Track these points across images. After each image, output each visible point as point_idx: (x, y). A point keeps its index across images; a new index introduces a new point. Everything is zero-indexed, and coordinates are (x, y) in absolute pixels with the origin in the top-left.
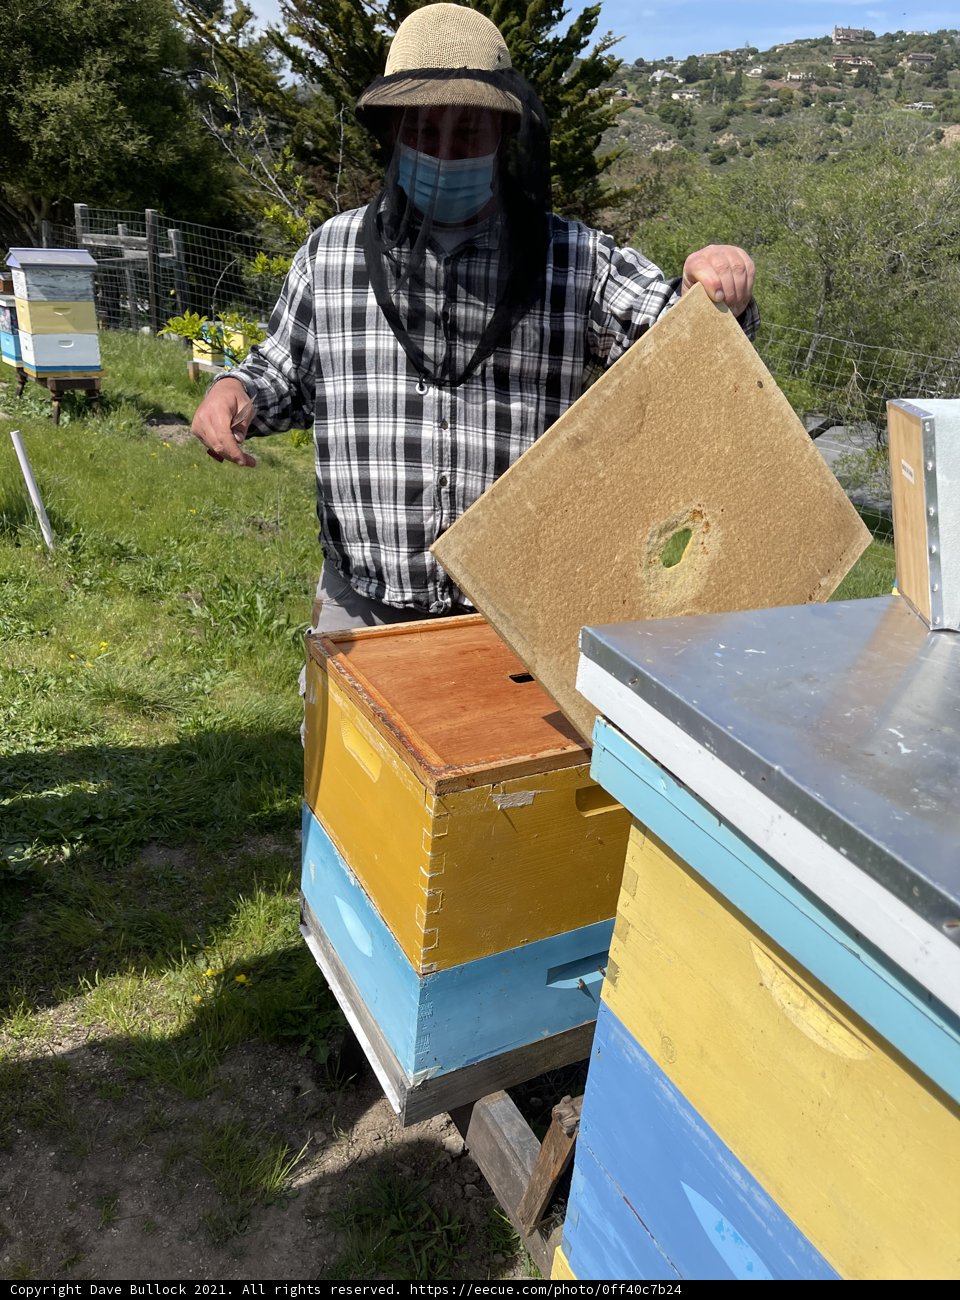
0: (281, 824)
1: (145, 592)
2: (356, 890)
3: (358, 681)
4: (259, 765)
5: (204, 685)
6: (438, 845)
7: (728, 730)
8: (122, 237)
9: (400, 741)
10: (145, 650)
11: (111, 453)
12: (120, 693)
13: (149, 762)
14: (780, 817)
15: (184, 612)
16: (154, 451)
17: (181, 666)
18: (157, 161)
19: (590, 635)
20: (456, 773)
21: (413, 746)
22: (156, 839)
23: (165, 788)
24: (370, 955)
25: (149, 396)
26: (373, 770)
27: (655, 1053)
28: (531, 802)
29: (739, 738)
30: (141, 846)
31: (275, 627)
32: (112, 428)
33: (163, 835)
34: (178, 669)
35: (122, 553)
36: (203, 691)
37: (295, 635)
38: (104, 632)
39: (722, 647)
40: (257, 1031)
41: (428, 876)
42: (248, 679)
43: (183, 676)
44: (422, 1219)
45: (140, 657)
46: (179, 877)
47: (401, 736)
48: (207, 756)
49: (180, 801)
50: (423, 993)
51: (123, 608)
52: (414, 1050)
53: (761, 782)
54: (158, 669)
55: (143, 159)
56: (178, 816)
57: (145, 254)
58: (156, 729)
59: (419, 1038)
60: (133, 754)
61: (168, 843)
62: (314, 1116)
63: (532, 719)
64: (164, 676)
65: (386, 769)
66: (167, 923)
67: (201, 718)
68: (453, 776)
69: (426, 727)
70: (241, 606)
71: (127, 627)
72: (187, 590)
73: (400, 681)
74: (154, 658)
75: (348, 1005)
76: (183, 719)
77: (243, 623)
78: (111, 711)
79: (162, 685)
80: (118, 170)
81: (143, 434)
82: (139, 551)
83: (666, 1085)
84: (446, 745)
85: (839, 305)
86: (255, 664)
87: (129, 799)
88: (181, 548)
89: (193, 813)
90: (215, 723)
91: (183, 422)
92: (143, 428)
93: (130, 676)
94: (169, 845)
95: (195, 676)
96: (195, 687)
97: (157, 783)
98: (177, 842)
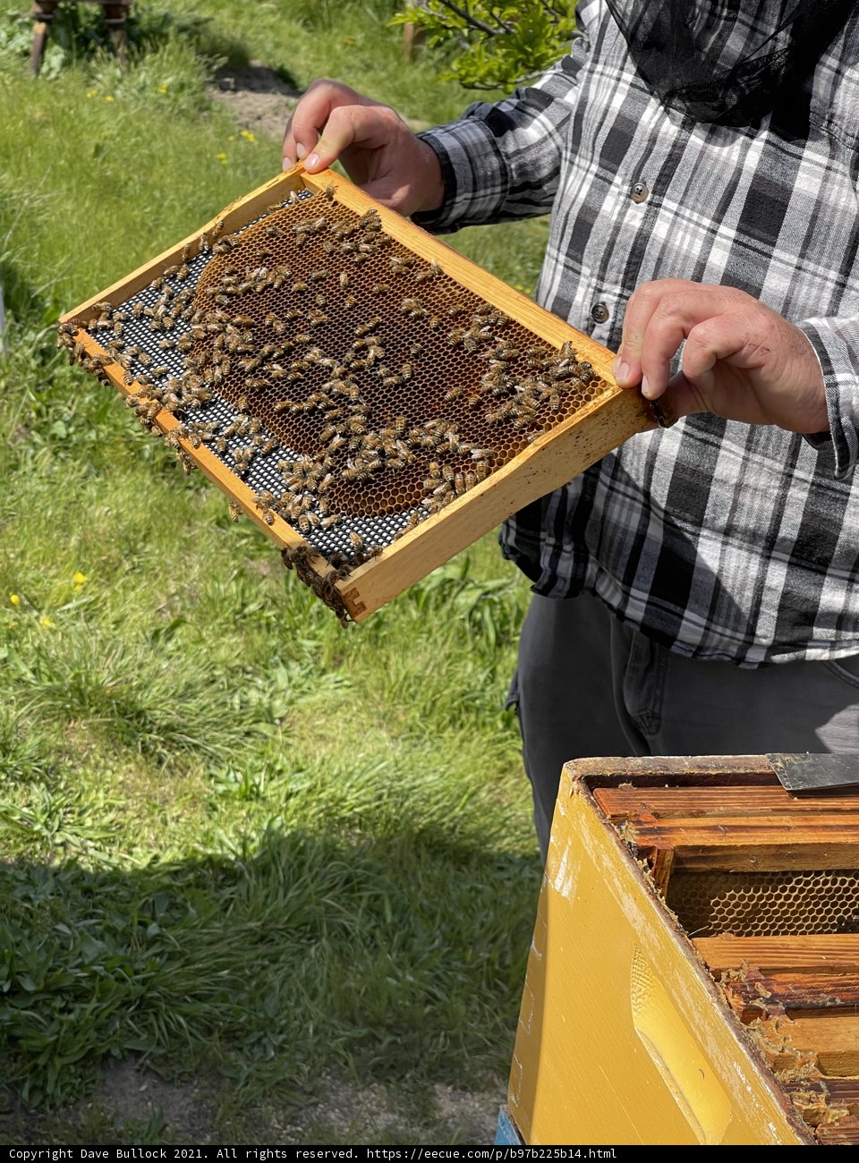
0: (407, 1065)
4: (374, 911)
5: (272, 697)
10: (163, 602)
11: (137, 145)
12: (101, 698)
16: (223, 146)
17: (230, 648)
22: (138, 1054)
23: (170, 935)
25: (224, 24)
30: (104, 1067)
31: (435, 583)
32: (142, 89)
33: (153, 1049)
34: (223, 653)
36: (270, 711)
37: (475, 608)
38: (84, 547)
42: (366, 696)
43: (233, 672)
45: (151, 614)
49: (199, 972)
54: (185, 650)
56: (186, 1008)
58: (166, 789)
61: (161, 1069)
67: (260, 778)
71: (130, 542)
74: (177, 624)
76: (222, 775)
78: (79, 734)
79: (189, 692)
86: (386, 666)
87: (94, 948)
89: (224, 1006)
90: (289, 796)
91: (287, 87)
92: (206, 95)
93: (124, 662)
94: (160, 1071)
95: (255, 673)
96: (254, 702)
97: (154, 918)
98: (178, 1069)
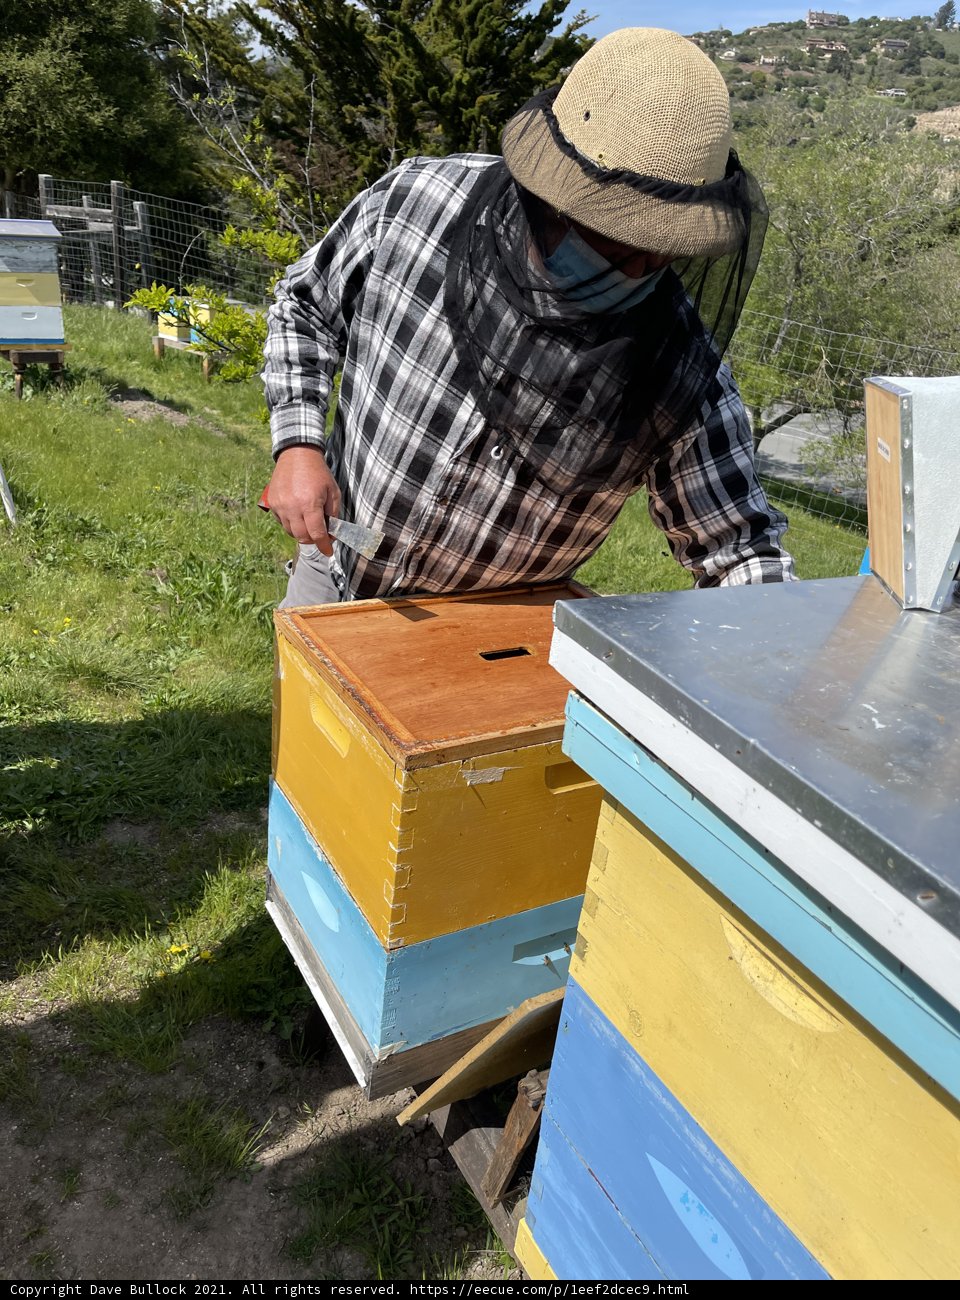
0: (246, 802)
1: (109, 568)
2: (324, 866)
3: (327, 656)
4: (224, 743)
5: (168, 662)
6: (407, 821)
7: (703, 704)
8: (87, 209)
9: (370, 715)
10: (110, 626)
11: (74, 428)
12: (84, 670)
13: (113, 738)
14: (754, 790)
15: (148, 589)
16: (118, 427)
17: (146, 643)
18: (123, 134)
19: (564, 609)
20: (426, 749)
21: (383, 721)
22: (120, 815)
23: (129, 765)
24: (337, 930)
25: (113, 370)
26: (342, 746)
27: (622, 1026)
28: (500, 778)
29: (714, 711)
30: (105, 822)
31: (241, 605)
32: (75, 402)
33: (127, 811)
34: (142, 646)
35: (86, 529)
36: (168, 668)
37: (261, 614)
38: (68, 608)
39: (697, 622)
40: (220, 1006)
41: (397, 851)
42: (214, 657)
43: (148, 653)
44: (385, 1192)
45: (105, 633)
46: (143, 854)
47: (370, 712)
48: (172, 733)
49: (145, 778)
50: (390, 968)
51: (87, 584)
52: (380, 1024)
53: (736, 755)
54: (123, 645)
55: (109, 130)
56: (141, 793)
57: (109, 227)
58: (120, 705)
59: (385, 1012)
60: (96, 731)
61: (132, 820)
62: (277, 1091)
63: (502, 696)
64: (127, 654)
65: (355, 744)
66: (132, 899)
67: (166, 696)
68: (423, 751)
69: (396, 703)
70: (206, 583)
71: (91, 603)
72: (152, 566)
73: (370, 656)
74: (118, 635)
75: (314, 980)
76: (147, 697)
77: (208, 600)
78: (75, 687)
79: (127, 662)
80: (84, 142)
81: (107, 409)
82: (103, 527)
83: (634, 1058)
84: (417, 721)
85: (809, 291)
86: (221, 642)
87: (94, 774)
88: (146, 525)
89: (158, 790)
90: (180, 701)
91: (148, 398)
92: (107, 404)
93: (94, 652)
94: (133, 821)
95: (160, 653)
96: (160, 664)
97: (121, 759)
98: (141, 819)
